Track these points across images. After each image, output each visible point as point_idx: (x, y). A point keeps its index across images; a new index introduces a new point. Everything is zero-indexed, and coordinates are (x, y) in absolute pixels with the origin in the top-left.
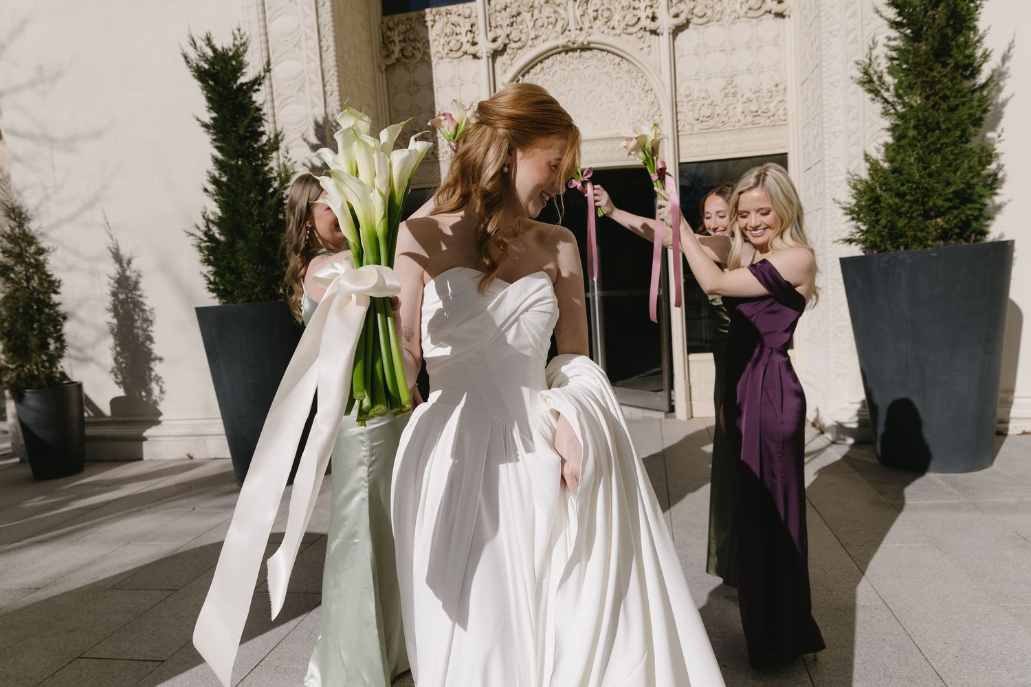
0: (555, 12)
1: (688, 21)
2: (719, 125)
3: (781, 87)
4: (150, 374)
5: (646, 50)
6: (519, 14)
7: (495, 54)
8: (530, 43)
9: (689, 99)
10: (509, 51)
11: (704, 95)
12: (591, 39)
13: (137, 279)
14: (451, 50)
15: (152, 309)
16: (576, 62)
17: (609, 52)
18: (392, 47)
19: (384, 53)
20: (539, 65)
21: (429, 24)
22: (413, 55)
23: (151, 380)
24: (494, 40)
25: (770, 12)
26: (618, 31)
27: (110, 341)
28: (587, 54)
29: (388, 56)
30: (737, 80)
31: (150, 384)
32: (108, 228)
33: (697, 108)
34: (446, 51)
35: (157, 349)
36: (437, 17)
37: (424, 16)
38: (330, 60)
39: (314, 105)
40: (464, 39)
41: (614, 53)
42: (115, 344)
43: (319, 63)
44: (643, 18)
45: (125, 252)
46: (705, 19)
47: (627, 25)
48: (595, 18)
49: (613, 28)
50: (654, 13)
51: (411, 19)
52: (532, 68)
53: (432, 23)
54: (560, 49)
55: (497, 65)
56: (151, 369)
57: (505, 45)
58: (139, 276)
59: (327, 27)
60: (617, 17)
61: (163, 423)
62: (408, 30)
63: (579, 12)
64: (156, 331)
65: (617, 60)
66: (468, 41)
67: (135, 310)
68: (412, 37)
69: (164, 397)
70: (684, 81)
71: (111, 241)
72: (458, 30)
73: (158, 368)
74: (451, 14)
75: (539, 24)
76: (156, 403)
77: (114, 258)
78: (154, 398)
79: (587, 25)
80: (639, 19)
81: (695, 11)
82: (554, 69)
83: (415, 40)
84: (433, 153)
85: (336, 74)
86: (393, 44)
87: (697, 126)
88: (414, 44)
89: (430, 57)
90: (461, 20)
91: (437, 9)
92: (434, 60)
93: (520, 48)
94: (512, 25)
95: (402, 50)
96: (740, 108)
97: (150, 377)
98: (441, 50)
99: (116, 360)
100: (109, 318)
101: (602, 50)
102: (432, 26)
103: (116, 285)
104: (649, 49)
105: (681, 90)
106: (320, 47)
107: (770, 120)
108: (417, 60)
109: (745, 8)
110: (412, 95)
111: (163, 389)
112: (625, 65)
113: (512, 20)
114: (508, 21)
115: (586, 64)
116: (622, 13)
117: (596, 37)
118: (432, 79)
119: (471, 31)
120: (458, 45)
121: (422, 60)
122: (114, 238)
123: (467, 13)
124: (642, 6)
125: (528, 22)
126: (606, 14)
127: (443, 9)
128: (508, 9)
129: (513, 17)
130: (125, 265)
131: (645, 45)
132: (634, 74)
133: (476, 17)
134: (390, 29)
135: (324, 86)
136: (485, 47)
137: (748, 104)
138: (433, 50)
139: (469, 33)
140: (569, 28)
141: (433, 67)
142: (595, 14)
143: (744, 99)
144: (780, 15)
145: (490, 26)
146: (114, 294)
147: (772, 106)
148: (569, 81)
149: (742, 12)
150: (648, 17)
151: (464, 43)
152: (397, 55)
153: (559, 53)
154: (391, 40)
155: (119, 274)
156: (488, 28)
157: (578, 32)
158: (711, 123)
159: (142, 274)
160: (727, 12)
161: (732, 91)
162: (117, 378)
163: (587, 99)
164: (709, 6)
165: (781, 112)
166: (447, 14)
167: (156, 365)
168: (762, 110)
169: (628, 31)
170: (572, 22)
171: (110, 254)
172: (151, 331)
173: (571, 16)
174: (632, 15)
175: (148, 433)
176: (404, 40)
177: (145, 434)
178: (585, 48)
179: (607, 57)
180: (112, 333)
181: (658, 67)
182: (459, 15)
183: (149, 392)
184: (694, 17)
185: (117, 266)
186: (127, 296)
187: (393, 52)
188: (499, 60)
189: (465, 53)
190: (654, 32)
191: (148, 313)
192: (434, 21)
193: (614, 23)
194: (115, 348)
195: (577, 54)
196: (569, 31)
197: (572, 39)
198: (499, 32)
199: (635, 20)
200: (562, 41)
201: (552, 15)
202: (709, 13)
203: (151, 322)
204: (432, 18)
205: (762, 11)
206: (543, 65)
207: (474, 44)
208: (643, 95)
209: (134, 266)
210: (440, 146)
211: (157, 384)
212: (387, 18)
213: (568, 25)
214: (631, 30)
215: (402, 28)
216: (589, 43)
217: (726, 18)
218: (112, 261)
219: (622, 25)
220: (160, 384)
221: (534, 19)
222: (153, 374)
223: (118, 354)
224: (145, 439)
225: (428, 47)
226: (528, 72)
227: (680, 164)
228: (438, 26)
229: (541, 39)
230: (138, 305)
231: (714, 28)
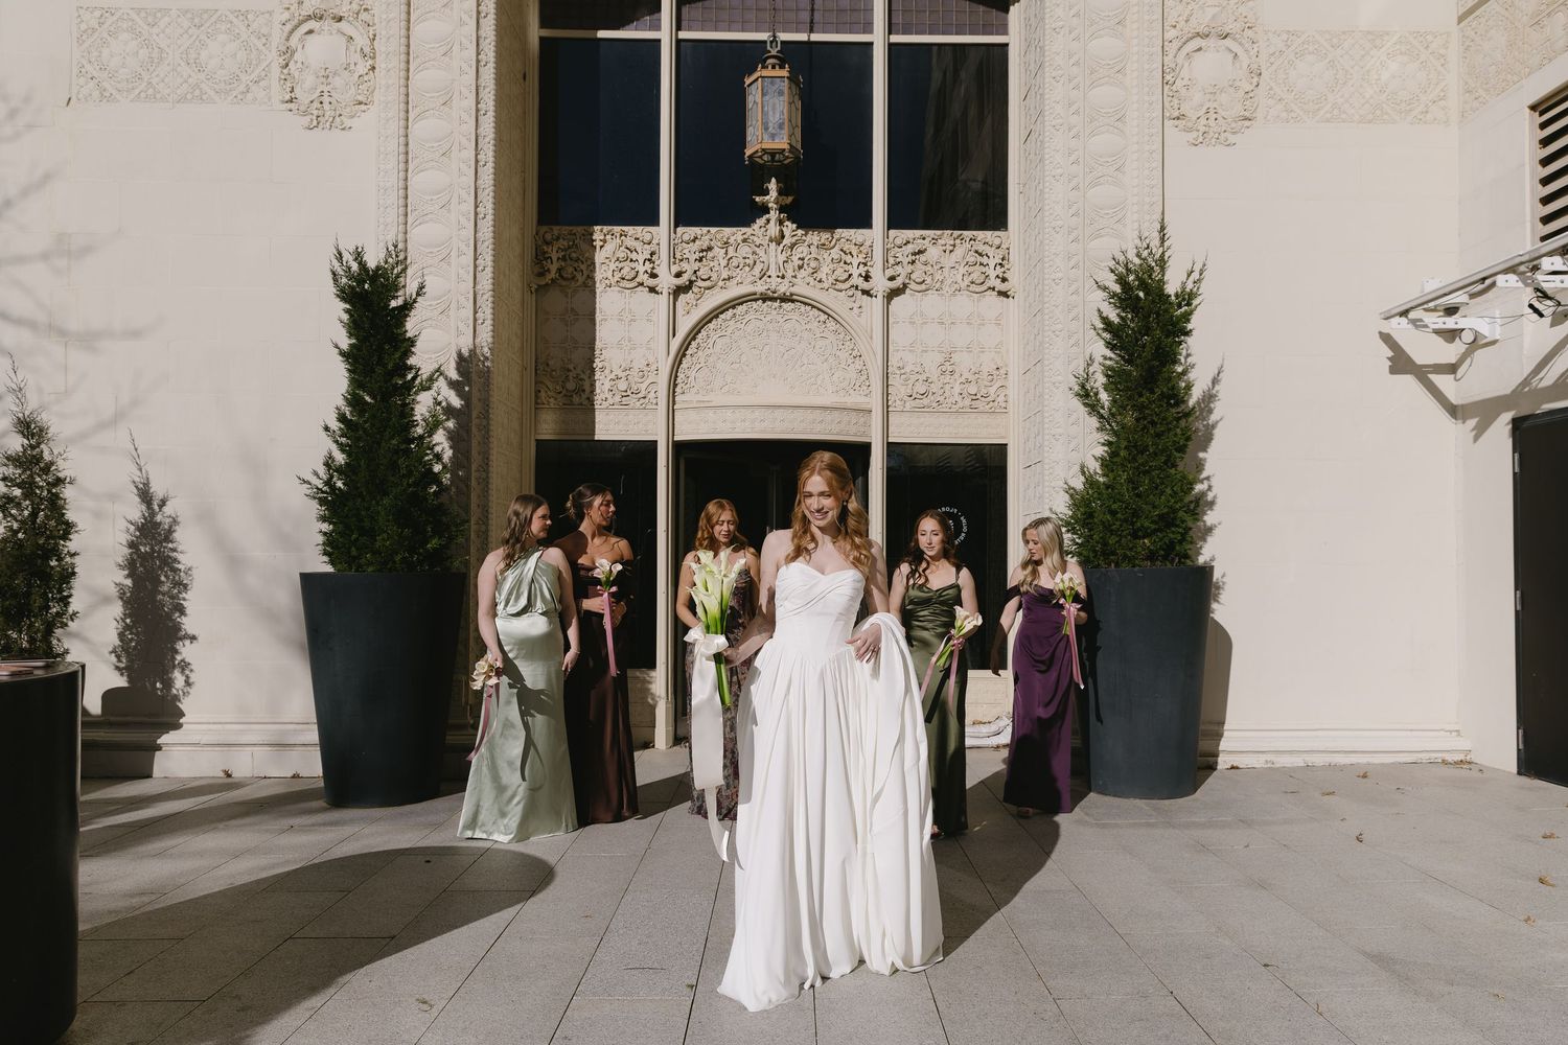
0: (754, 253)
1: (905, 286)
2: (935, 405)
3: (1002, 371)
4: (174, 659)
5: (856, 310)
6: (710, 249)
7: (678, 291)
8: (721, 283)
9: (903, 371)
10: (695, 289)
11: (919, 369)
12: (793, 290)
13: (170, 527)
14: (623, 279)
15: (189, 569)
16: (774, 312)
17: (813, 307)
18: (547, 264)
19: (537, 269)
20: (731, 310)
21: (598, 244)
22: (573, 278)
23: (174, 667)
24: (678, 275)
25: (993, 289)
26: (826, 285)
27: (117, 609)
28: (788, 306)
29: (541, 275)
30: (956, 358)
31: (172, 672)
32: (136, 457)
33: (911, 382)
34: (616, 278)
35: (188, 624)
36: (608, 237)
37: (592, 234)
38: (485, 282)
39: (459, 333)
40: (641, 269)
41: (819, 309)
42: (125, 615)
43: (472, 286)
44: (855, 275)
45: (158, 489)
46: (923, 287)
47: (837, 280)
48: (800, 267)
49: (820, 281)
50: (868, 271)
51: (575, 234)
52: (722, 313)
53: (602, 243)
54: (758, 296)
55: (678, 304)
56: (177, 652)
57: (691, 282)
58: (175, 521)
59: (486, 244)
60: (825, 269)
61: (185, 726)
62: (569, 248)
63: (781, 258)
64: (192, 601)
65: (823, 317)
66: (646, 272)
67: (162, 569)
68: (574, 255)
69: (191, 691)
70: (898, 350)
71: (138, 473)
72: (634, 256)
73: (186, 651)
74: (626, 236)
75: (734, 264)
76: (176, 698)
77: (140, 496)
78: (174, 691)
79: (790, 273)
80: (850, 275)
81: (913, 276)
82: (747, 317)
83: (577, 260)
84: (588, 399)
85: (491, 299)
86: (549, 261)
87: (910, 404)
88: (576, 265)
89: (595, 283)
90: (638, 245)
91: (610, 228)
92: (599, 287)
93: (709, 288)
94: (701, 260)
95: (559, 270)
96: (957, 389)
97: (174, 662)
98: (610, 277)
99: (121, 636)
100: (121, 577)
101: (805, 304)
102: (601, 247)
103: (138, 533)
104: (860, 310)
105: (893, 361)
106: (475, 266)
107: (989, 406)
108: (578, 284)
109: (967, 282)
110: (567, 325)
111: (191, 681)
112: (831, 324)
113: (701, 254)
114: (697, 256)
115: (786, 317)
116: (831, 266)
117: (800, 289)
118: (595, 308)
119: (649, 260)
120: (633, 274)
121: (585, 285)
122: (144, 471)
123: (647, 238)
124: (855, 262)
125: (721, 260)
126: (813, 264)
127: (617, 229)
128: (697, 242)
129: (702, 251)
130: (156, 507)
131: (856, 305)
132: (841, 336)
133: (658, 244)
134: (547, 243)
135: (475, 312)
136: (666, 281)
137: (967, 385)
138: (598, 276)
139: (647, 262)
140: (768, 274)
141: (598, 296)
142: (801, 262)
143: (963, 380)
144: (1004, 294)
145: (674, 258)
146: (132, 545)
147: (992, 391)
148: (765, 334)
149: (963, 285)
150: (860, 275)
151: (641, 273)
152: (553, 274)
153: (756, 300)
154: (547, 256)
155: (145, 519)
156: (672, 260)
157: (779, 280)
158: (926, 401)
159: (179, 519)
160: (949, 281)
161: (950, 368)
162: (119, 661)
163: (785, 357)
164: (928, 273)
165: (1001, 399)
166: (621, 235)
167: (184, 645)
168: (982, 394)
169: (836, 287)
170: (773, 266)
171: (135, 491)
172: (184, 599)
173: (772, 260)
174: (842, 270)
175: (164, 739)
176: (564, 259)
177: (159, 741)
178: (785, 299)
179: (811, 313)
180: (121, 598)
181: (869, 331)
182: (637, 239)
183: (168, 684)
184: (912, 282)
185: (144, 507)
186: (152, 549)
187: (548, 270)
188: (682, 297)
189: (642, 284)
190: (866, 293)
191: (182, 574)
192: (605, 241)
193: (821, 275)
194: (123, 620)
195: (777, 304)
196: (770, 277)
197: (773, 288)
198: (685, 266)
199: (846, 275)
200: (760, 288)
201: (750, 256)
202: (929, 280)
203: (185, 586)
204: (602, 238)
205: (984, 287)
206: (735, 311)
207: (654, 276)
208: (850, 361)
209: (168, 510)
210: (598, 391)
211: (183, 672)
212: (544, 229)
213: (768, 270)
214: (840, 286)
215: (563, 243)
216: (792, 295)
217: (946, 288)
218: (138, 499)
219: (831, 280)
220: (187, 672)
221: (729, 257)
222: (179, 658)
223: (127, 627)
224: (159, 748)
225: (593, 270)
226: (717, 317)
227: (888, 443)
228: (610, 247)
229: (735, 281)
230: (169, 563)
231: (932, 296)
